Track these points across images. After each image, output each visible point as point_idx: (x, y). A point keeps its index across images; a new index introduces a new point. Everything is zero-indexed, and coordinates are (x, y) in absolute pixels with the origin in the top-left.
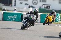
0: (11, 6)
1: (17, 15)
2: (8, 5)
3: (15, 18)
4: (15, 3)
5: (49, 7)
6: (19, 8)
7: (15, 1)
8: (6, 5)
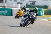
3: (6, 13)
5: (35, 3)
6: (9, 4)
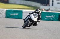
0: (49, 6)
1: (54, 14)
2: (46, 5)
4: (53, 3)
7: (53, 1)
8: (44, 4)
